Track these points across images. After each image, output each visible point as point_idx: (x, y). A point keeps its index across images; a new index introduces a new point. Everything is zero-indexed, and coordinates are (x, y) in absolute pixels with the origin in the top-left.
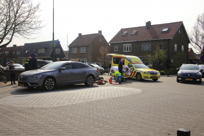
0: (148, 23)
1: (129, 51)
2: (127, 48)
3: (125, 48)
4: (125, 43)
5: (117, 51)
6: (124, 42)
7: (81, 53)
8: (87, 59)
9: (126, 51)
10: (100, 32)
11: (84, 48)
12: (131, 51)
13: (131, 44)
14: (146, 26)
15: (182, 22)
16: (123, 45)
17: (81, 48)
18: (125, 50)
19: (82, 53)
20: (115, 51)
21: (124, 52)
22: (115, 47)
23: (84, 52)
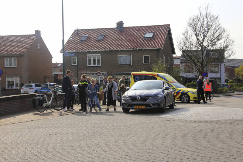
0: (120, 24)
1: (96, 65)
2: (94, 60)
3: (90, 60)
4: (90, 53)
5: (76, 64)
6: (88, 52)
7: (5, 66)
8: (20, 77)
9: (92, 65)
10: (38, 32)
11: (13, 58)
12: (100, 65)
13: (100, 55)
14: (117, 28)
15: (169, 25)
16: (87, 55)
17: (5, 59)
18: (90, 64)
19: (9, 66)
20: (72, 64)
21: (88, 67)
22: (72, 58)
23: (13, 66)
